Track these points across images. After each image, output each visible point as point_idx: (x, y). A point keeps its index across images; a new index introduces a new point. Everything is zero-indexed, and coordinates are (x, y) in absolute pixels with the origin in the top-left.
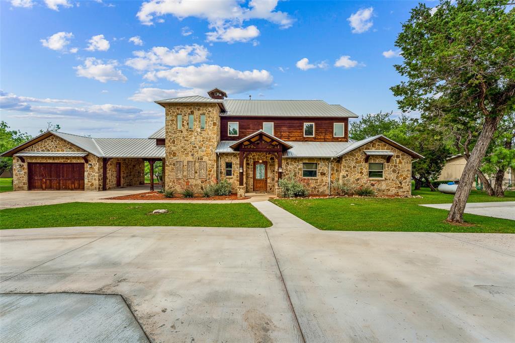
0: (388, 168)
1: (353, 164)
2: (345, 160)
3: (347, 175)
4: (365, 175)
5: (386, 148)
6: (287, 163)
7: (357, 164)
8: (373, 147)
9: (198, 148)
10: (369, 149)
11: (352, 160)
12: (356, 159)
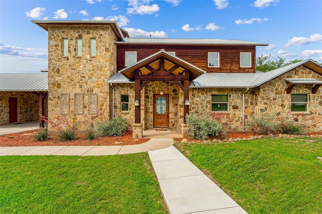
0: (314, 99)
1: (272, 95)
2: (264, 91)
3: (266, 109)
4: (287, 108)
5: (311, 75)
6: (194, 95)
7: (278, 96)
8: (295, 74)
9: (87, 78)
10: (291, 77)
11: (272, 91)
12: (277, 89)
